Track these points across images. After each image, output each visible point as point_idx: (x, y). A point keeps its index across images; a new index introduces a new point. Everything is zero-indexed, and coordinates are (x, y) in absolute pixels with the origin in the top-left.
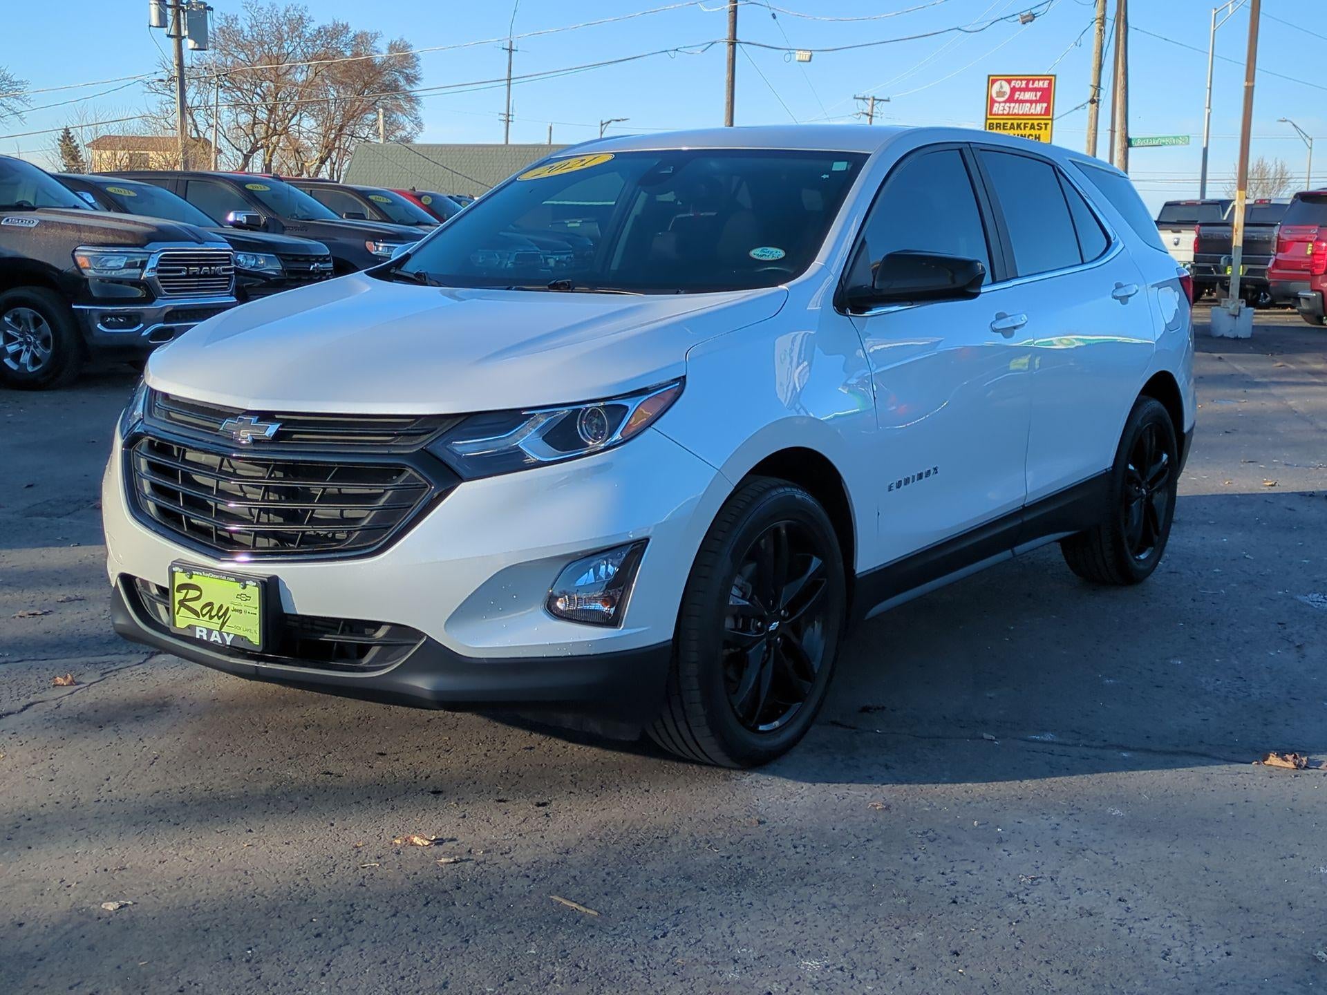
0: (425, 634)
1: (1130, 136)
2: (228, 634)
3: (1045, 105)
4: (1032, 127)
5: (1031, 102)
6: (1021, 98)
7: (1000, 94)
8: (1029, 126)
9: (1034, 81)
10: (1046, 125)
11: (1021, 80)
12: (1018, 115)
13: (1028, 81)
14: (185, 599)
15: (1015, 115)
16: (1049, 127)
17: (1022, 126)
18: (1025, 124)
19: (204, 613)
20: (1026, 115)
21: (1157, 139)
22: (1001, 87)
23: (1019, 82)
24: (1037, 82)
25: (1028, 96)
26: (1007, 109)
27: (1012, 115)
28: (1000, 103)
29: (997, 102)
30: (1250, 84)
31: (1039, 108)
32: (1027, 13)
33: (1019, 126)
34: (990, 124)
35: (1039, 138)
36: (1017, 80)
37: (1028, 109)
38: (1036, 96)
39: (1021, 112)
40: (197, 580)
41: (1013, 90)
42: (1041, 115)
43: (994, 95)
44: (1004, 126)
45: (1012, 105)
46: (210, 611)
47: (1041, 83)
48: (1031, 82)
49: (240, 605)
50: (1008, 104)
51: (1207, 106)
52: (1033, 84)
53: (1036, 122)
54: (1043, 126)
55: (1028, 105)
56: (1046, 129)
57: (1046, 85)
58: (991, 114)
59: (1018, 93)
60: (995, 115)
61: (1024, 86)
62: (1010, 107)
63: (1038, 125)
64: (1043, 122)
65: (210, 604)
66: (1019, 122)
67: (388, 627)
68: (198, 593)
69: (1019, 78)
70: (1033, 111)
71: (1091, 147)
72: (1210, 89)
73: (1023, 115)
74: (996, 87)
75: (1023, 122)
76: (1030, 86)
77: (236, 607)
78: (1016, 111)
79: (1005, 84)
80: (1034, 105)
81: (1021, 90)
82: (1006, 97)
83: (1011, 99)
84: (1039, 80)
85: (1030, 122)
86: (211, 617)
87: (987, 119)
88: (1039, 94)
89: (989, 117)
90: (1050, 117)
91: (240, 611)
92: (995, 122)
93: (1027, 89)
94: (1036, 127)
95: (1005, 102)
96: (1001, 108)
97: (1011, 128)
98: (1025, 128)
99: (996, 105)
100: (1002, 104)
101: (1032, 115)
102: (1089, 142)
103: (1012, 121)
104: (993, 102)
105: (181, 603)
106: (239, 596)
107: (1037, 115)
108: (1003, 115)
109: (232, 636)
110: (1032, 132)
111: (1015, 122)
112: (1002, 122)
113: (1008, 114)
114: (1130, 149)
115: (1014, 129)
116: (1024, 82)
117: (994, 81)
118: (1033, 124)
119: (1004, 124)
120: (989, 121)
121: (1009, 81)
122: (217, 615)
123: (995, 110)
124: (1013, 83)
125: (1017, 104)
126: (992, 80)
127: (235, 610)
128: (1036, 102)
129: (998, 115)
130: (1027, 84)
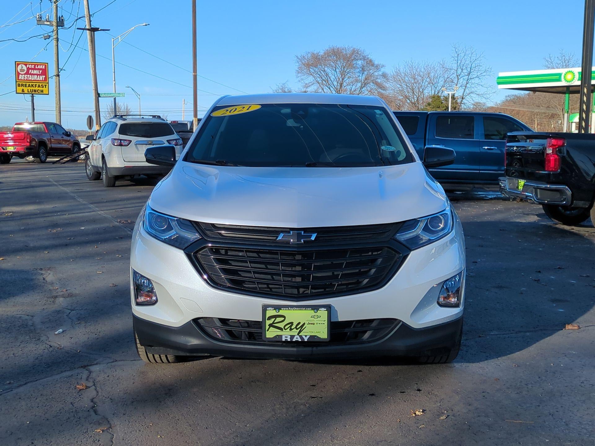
0: (401, 321)
1: (99, 92)
2: (306, 336)
3: (44, 76)
4: (39, 86)
5: (37, 75)
6: (32, 72)
7: (22, 70)
8: (37, 86)
9: (38, 65)
10: (46, 85)
11: (32, 64)
12: (32, 80)
13: (35, 65)
14: (273, 323)
15: (30, 80)
16: (47, 86)
17: (34, 86)
18: (35, 85)
19: (286, 328)
20: (35, 80)
21: (111, 94)
22: (22, 67)
23: (31, 65)
24: (39, 66)
25: (35, 72)
26: (26, 77)
27: (29, 80)
28: (22, 74)
29: (21, 74)
30: (195, 74)
31: (42, 78)
32: (46, 35)
33: (32, 85)
34: (18, 84)
35: (43, 91)
36: (29, 64)
37: (36, 78)
38: (39, 72)
39: (33, 79)
40: (282, 312)
41: (28, 69)
42: (42, 81)
43: (19, 71)
44: (25, 85)
45: (28, 76)
46: (291, 326)
47: (41, 66)
48: (36, 66)
49: (313, 321)
50: (26, 75)
51: (114, 80)
52: (37, 67)
53: (41, 84)
54: (44, 86)
55: (36, 76)
56: (45, 87)
57: (44, 68)
58: (18, 79)
59: (30, 70)
60: (20, 80)
61: (33, 67)
62: (27, 77)
63: (41, 85)
64: (44, 84)
65: (292, 323)
66: (33, 84)
67: (378, 321)
68: (283, 319)
69: (31, 63)
70: (38, 79)
71: (58, 96)
72: (114, 72)
73: (34, 80)
74: (19, 67)
75: (35, 84)
76: (36, 67)
77: (311, 322)
78: (30, 79)
79: (24, 66)
80: (39, 76)
81: (32, 69)
82: (25, 72)
83: (27, 73)
84: (40, 65)
85: (38, 84)
86: (291, 329)
87: (16, 82)
88: (41, 71)
89: (17, 81)
90: (47, 82)
91: (314, 324)
92: (21, 83)
93: (34, 69)
94: (41, 86)
95: (25, 74)
96: (23, 77)
97: (28, 87)
98: (36, 86)
99: (20, 75)
100: (23, 75)
101: (38, 80)
102: (56, 94)
103: (29, 83)
104: (19, 74)
105: (271, 325)
106: (313, 317)
107: (41, 81)
108: (24, 80)
109: (308, 337)
110: (39, 88)
111: (31, 84)
112: (24, 83)
113: (27, 80)
114: (99, 98)
115: (30, 87)
116: (33, 66)
117: (18, 64)
118: (39, 85)
119: (25, 84)
120: (17, 83)
121: (26, 65)
122: (296, 328)
123: (20, 77)
124: (28, 66)
125: (31, 76)
126: (17, 64)
127: (309, 324)
128: (40, 75)
129: (22, 80)
130: (35, 66)
